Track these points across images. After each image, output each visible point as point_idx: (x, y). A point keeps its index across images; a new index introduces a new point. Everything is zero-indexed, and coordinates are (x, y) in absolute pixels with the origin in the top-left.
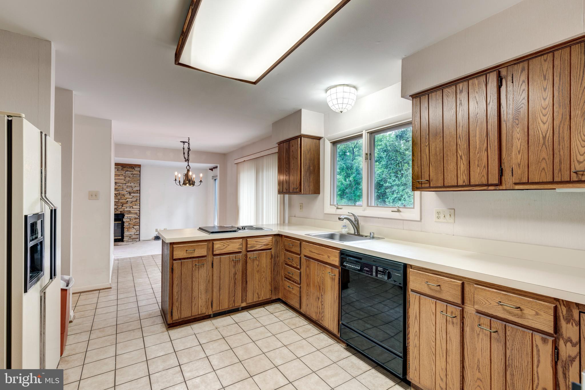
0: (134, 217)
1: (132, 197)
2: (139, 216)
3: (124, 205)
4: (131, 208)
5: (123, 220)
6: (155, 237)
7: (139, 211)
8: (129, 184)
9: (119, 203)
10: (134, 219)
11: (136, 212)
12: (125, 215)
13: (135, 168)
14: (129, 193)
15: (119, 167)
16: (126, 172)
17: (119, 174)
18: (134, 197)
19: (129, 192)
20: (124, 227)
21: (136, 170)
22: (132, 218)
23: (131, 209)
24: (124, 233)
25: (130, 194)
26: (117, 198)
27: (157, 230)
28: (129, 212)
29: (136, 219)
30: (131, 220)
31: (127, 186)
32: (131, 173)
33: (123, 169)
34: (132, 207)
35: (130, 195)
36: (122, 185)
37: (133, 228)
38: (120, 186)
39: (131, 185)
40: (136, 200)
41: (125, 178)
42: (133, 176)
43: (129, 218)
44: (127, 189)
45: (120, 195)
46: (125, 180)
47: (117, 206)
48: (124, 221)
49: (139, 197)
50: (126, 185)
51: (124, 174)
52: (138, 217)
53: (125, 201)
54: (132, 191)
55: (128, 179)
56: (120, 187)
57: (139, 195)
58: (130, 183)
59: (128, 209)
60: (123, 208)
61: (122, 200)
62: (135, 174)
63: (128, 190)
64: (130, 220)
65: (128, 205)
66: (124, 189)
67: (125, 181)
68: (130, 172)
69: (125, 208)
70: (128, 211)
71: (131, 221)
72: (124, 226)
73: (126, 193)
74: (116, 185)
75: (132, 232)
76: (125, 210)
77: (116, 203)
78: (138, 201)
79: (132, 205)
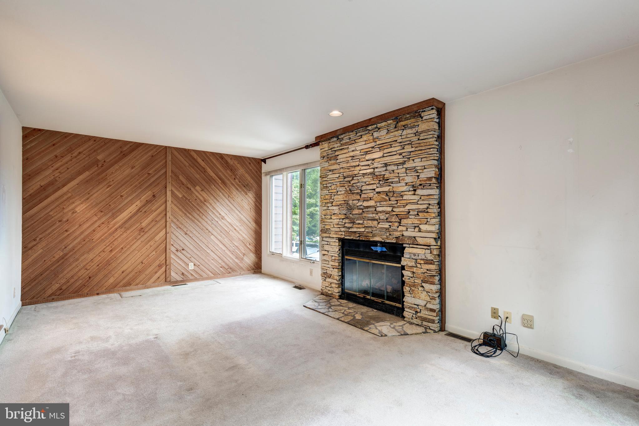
0: (424, 257)
1: (418, 198)
2: (441, 255)
3: (402, 221)
4: (417, 229)
5: (401, 261)
6: (486, 335)
7: (441, 240)
8: (410, 164)
9: (393, 215)
10: (422, 262)
11: (431, 242)
12: (404, 248)
13: (422, 115)
15: (389, 122)
16: (403, 130)
17: (390, 140)
18: (423, 197)
20: (404, 282)
21: (424, 118)
22: (420, 257)
23: (417, 234)
25: (415, 190)
26: (390, 202)
27: (495, 313)
28: (413, 241)
29: (430, 262)
30: (419, 266)
31: (406, 169)
32: (414, 130)
33: (397, 124)
34: (418, 226)
35: (414, 194)
36: (397, 167)
37: (423, 289)
38: (393, 170)
39: (414, 165)
41: (403, 148)
42: (419, 139)
43: (413, 257)
44: (406, 178)
45: (395, 195)
46: (400, 154)
47: (390, 224)
48: (403, 263)
50: (405, 166)
51: (400, 139)
52: (433, 258)
53: (404, 209)
54: (418, 183)
55: (408, 149)
56: (392, 175)
58: (413, 160)
59: (411, 233)
60: (400, 228)
61: (399, 207)
62: (422, 132)
63: (409, 179)
64: (416, 262)
65: (409, 221)
66: (401, 178)
67: (401, 157)
68: (412, 128)
69: (405, 229)
70: (411, 237)
72: (404, 279)
73: (406, 188)
74: (386, 170)
75: (419, 298)
76: (405, 234)
77: (387, 215)
78: (435, 210)
79: (418, 222)
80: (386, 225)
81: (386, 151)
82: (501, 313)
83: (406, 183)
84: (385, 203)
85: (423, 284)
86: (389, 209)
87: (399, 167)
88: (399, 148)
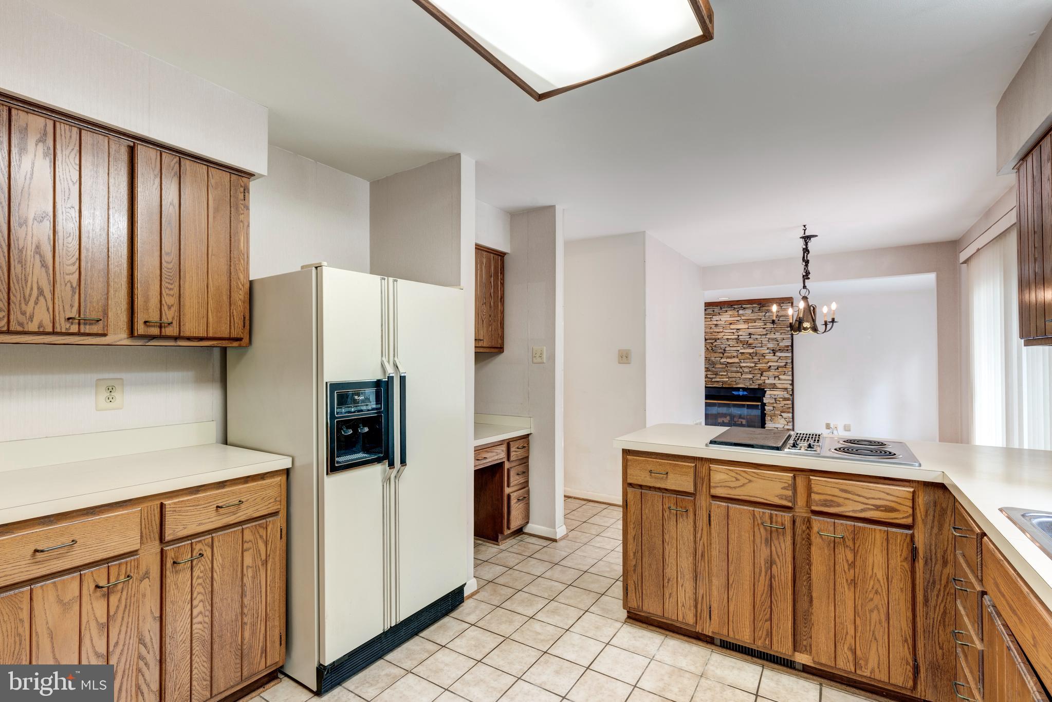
0: (782, 396)
1: (777, 358)
2: (792, 395)
3: (764, 373)
4: (777, 379)
5: (763, 400)
7: (792, 384)
8: (772, 336)
9: (756, 369)
10: (781, 400)
11: (786, 386)
12: (766, 391)
13: (782, 305)
14: (772, 352)
15: (754, 305)
16: (766, 313)
17: (754, 318)
18: (781, 358)
19: (773, 350)
20: (765, 414)
22: (779, 397)
23: (776, 381)
24: (765, 424)
25: (774, 353)
26: (753, 360)
27: (828, 426)
28: (774, 387)
29: (785, 399)
30: (778, 402)
31: (768, 339)
33: (761, 308)
34: (778, 377)
35: (774, 355)
36: (760, 337)
37: (781, 417)
38: (757, 339)
39: (775, 337)
40: (785, 365)
41: (765, 325)
42: (778, 320)
43: (773, 397)
44: (768, 344)
45: (758, 355)
46: (764, 328)
47: (754, 375)
48: (764, 402)
49: (790, 358)
50: (767, 336)
51: (763, 318)
52: (789, 396)
53: (765, 365)
54: (778, 348)
55: (769, 325)
56: (756, 342)
57: (790, 355)
58: (774, 333)
59: (771, 381)
60: (762, 378)
61: (761, 363)
62: (782, 316)
63: (771, 345)
64: (775, 400)
65: (770, 374)
66: (763, 344)
67: (765, 330)
69: (767, 378)
70: (771, 384)
71: (776, 403)
72: (765, 412)
73: (768, 351)
74: (750, 338)
75: (779, 423)
76: (767, 382)
77: (750, 369)
78: (789, 366)
79: (778, 374)
80: (750, 376)
81: (750, 324)
82: (832, 426)
83: (768, 348)
84: (748, 360)
85: (782, 414)
86: (753, 365)
87: (762, 337)
88: (763, 324)
